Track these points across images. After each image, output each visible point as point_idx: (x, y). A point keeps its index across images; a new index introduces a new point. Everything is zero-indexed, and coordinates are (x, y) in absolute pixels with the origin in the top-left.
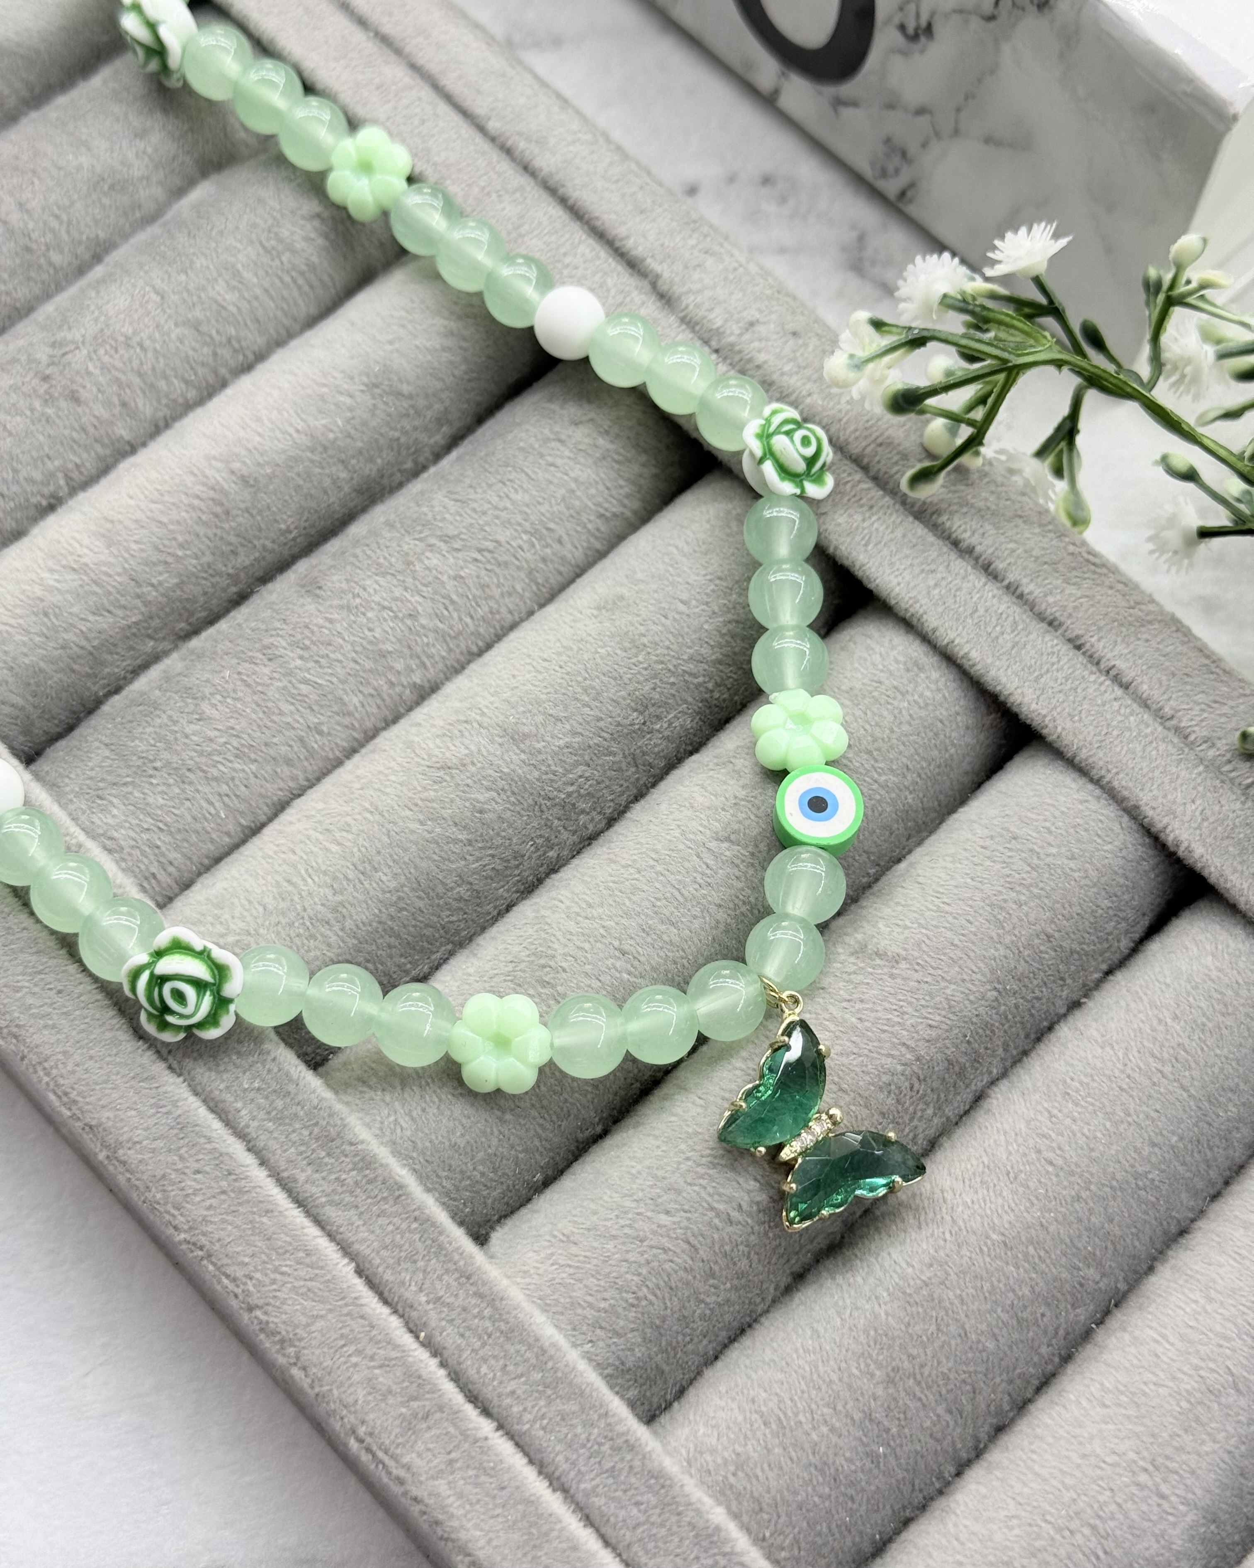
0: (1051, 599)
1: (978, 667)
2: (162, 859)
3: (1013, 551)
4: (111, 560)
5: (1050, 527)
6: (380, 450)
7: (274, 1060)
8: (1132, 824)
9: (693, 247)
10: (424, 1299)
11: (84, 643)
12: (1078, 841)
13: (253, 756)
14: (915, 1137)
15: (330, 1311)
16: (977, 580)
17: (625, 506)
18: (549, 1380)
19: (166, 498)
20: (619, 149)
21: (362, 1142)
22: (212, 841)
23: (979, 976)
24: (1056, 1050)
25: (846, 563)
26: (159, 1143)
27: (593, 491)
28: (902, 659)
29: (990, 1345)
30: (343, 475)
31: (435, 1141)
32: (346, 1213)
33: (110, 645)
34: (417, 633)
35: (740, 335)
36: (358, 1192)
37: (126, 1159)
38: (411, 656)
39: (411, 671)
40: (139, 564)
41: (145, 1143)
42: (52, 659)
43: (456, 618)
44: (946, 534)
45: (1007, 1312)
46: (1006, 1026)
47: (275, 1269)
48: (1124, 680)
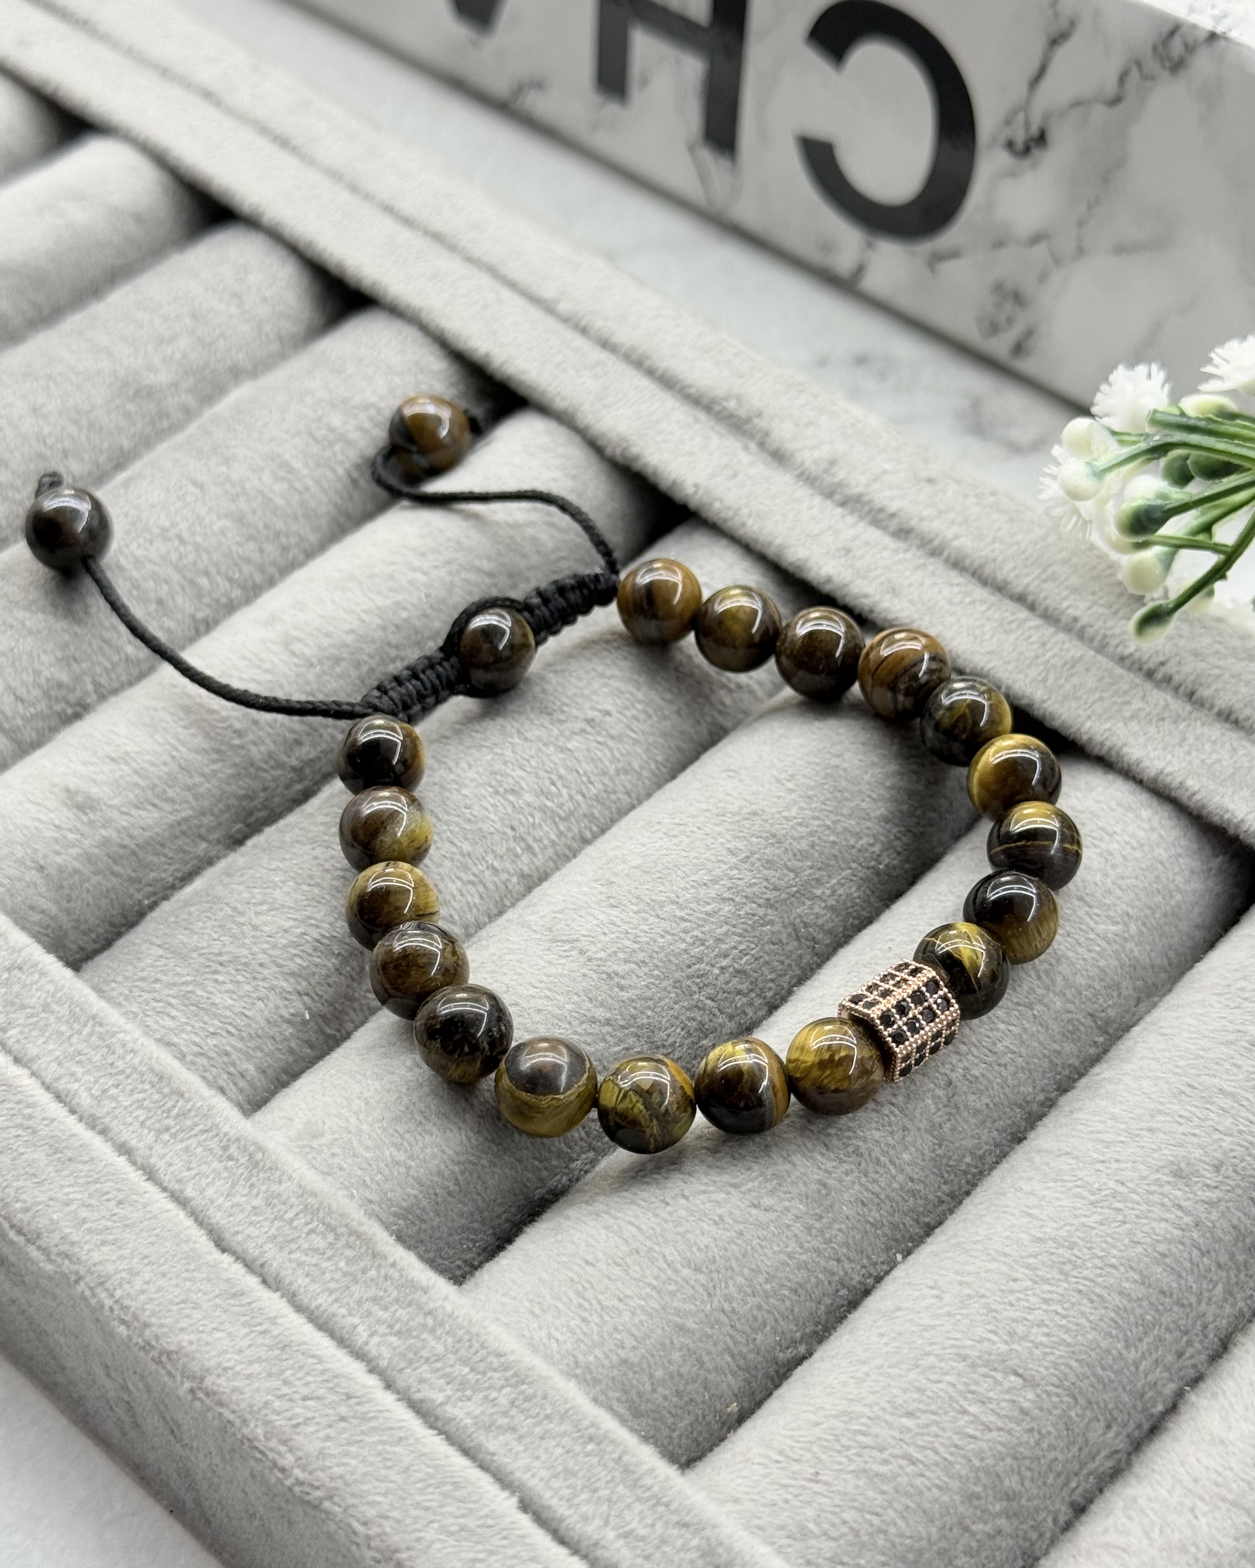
1: (1196, 797)
2: (231, 1069)
3: (1218, 677)
4: (157, 748)
7: (393, 1265)
9: (803, 406)
10: (611, 1534)
11: (127, 841)
14: (1205, 1327)
16: (1181, 708)
21: (513, 1352)
22: (291, 1051)
25: (1024, 702)
26: (255, 1368)
28: (1102, 798)
31: (601, 1356)
32: (501, 1438)
33: (155, 845)
34: (521, 811)
35: (868, 485)
36: (514, 1412)
37: (215, 1388)
38: (515, 838)
39: (517, 856)
40: (189, 750)
41: (238, 1368)
42: (89, 859)
43: (566, 796)
44: (1135, 667)
47: (417, 1505)
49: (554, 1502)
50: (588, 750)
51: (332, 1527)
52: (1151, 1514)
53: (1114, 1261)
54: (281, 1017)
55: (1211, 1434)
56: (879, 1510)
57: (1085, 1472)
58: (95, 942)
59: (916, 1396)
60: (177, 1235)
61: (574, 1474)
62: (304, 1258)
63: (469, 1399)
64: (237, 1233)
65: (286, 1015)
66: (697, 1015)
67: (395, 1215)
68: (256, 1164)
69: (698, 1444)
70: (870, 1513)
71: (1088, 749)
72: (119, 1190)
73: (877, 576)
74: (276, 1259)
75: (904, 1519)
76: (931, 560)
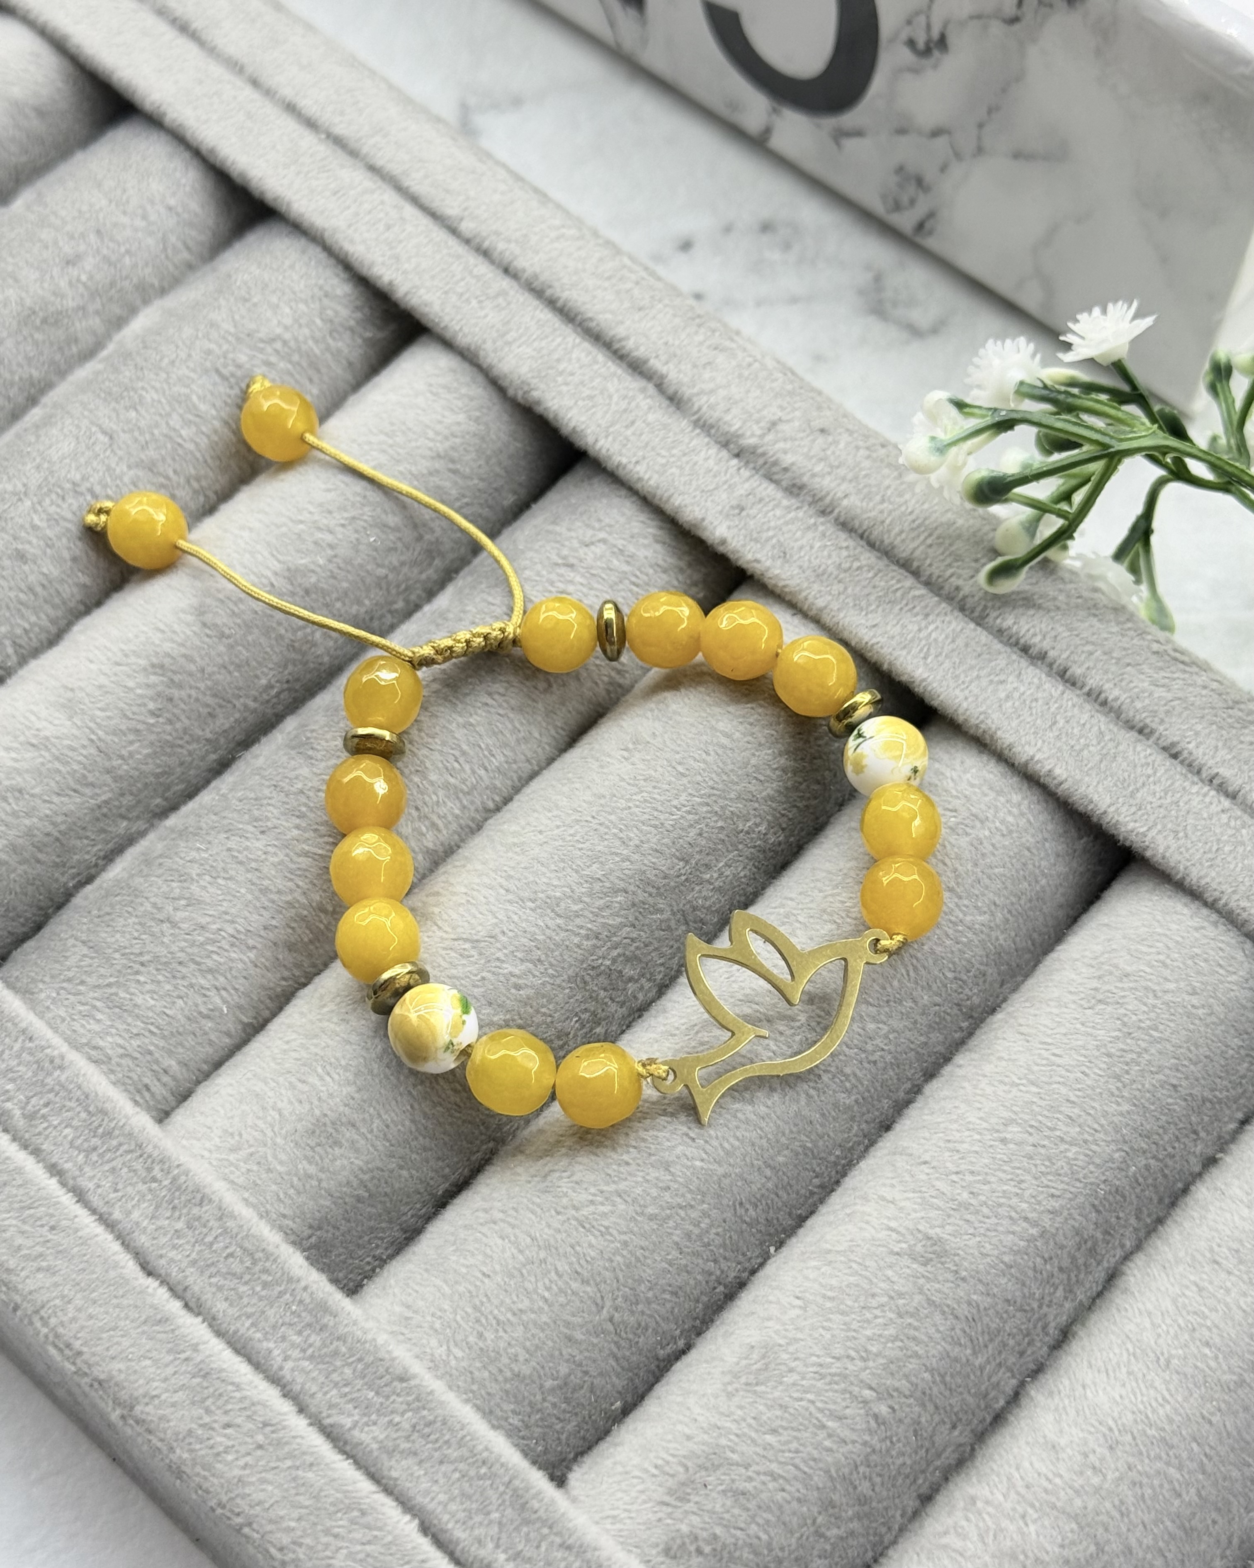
0: (1139, 705)
1: (1065, 786)
2: (155, 1067)
3: (1091, 653)
4: (75, 731)
5: (1129, 625)
6: (368, 590)
7: (305, 1289)
9: (701, 343)
10: (502, 1557)
11: (50, 828)
12: (1199, 973)
13: (251, 942)
14: (1045, 1328)
16: (1053, 688)
19: (133, 659)
20: (608, 243)
21: (415, 1376)
22: (211, 1043)
23: (1102, 1135)
24: (1195, 1215)
25: (904, 678)
26: (180, 1396)
28: (976, 782)
31: (495, 1371)
32: (403, 1463)
33: (78, 829)
35: (762, 436)
36: (414, 1436)
37: (144, 1417)
38: (420, 818)
39: (422, 834)
40: (107, 733)
41: (163, 1397)
42: (14, 849)
43: (469, 771)
44: (1013, 640)
45: (1173, 1522)
46: (1138, 1190)
47: (327, 1532)
48: (1230, 789)
49: (450, 1526)
50: (490, 724)
51: (251, 1550)
52: (987, 1517)
53: (964, 1274)
54: (200, 1013)
55: (1045, 1437)
56: (742, 1525)
57: (931, 1469)
58: (23, 925)
59: (779, 1413)
60: (106, 1260)
61: (469, 1497)
62: (222, 1282)
63: (375, 1424)
64: (161, 1256)
65: (205, 1012)
66: (591, 1006)
68: (179, 1187)
70: (736, 1529)
71: (965, 728)
72: (52, 1216)
73: (769, 539)
74: (196, 1282)
75: (766, 1532)
76: (822, 520)
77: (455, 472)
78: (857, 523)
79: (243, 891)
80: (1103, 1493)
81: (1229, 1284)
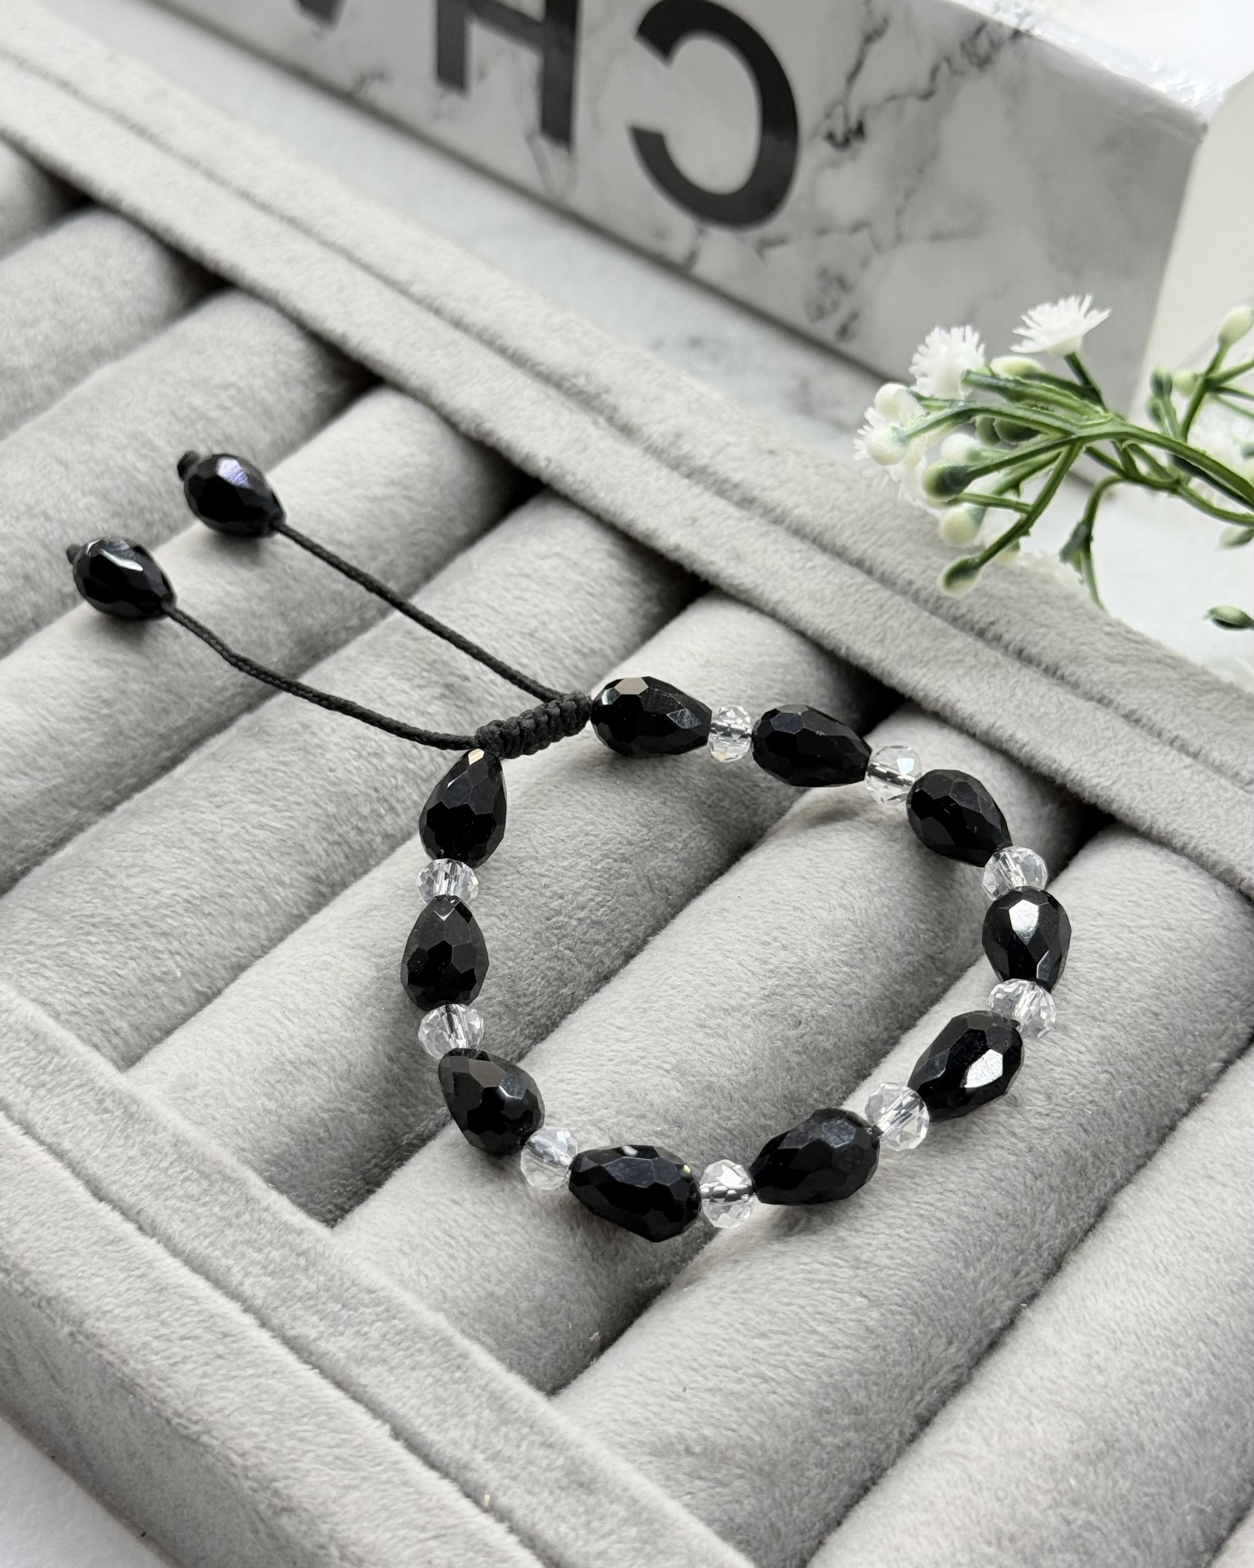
0: (1095, 678)
1: (1026, 749)
2: (106, 1027)
3: (1045, 635)
4: (27, 719)
7: (266, 1209)
8: (1227, 891)
9: (649, 382)
10: (479, 1457)
12: (1172, 911)
13: (206, 909)
14: (1039, 1246)
15: (365, 1479)
16: (1011, 666)
17: (603, 642)
18: (645, 1535)
21: (384, 1288)
22: (163, 1007)
23: (1088, 1058)
25: (863, 662)
26: (134, 1311)
27: (567, 623)
29: (1172, 1462)
30: (283, 629)
31: (468, 1290)
32: (373, 1370)
33: (27, 812)
34: (383, 773)
35: (712, 457)
36: (384, 1345)
37: (95, 1331)
38: (378, 800)
39: (381, 816)
40: (59, 719)
41: (116, 1311)
43: (427, 758)
44: (968, 627)
45: (1185, 1421)
46: (1126, 1115)
47: (292, 1436)
48: (1191, 749)
49: (423, 1429)
50: (448, 714)
51: (210, 1459)
52: (990, 1422)
53: (952, 1186)
54: (153, 975)
55: (1046, 1347)
56: (734, 1426)
57: (928, 1386)
59: (768, 1318)
60: (55, 1185)
61: (443, 1401)
62: (178, 1204)
63: (342, 1334)
64: (114, 1182)
65: (158, 974)
66: (557, 965)
67: (267, 1162)
68: (131, 1117)
69: (563, 1372)
70: (727, 1429)
71: (924, 705)
73: (722, 544)
74: (151, 1206)
75: (758, 1433)
76: (773, 528)
77: (409, 498)
78: (808, 530)
79: (198, 860)
80: (1108, 1390)
81: (1225, 1195)
